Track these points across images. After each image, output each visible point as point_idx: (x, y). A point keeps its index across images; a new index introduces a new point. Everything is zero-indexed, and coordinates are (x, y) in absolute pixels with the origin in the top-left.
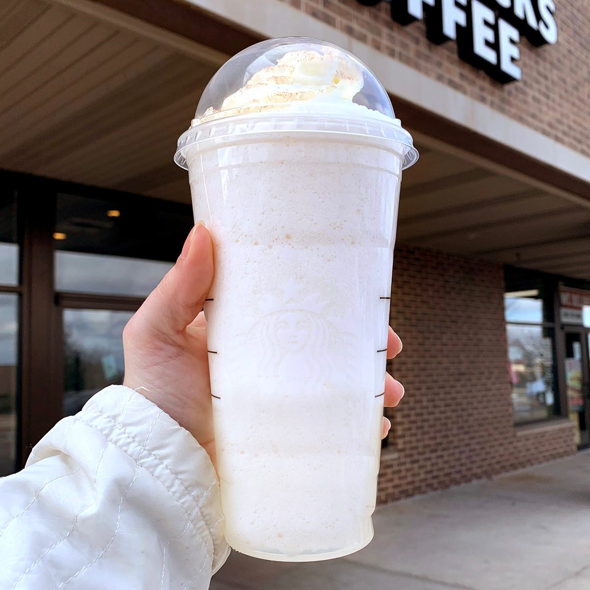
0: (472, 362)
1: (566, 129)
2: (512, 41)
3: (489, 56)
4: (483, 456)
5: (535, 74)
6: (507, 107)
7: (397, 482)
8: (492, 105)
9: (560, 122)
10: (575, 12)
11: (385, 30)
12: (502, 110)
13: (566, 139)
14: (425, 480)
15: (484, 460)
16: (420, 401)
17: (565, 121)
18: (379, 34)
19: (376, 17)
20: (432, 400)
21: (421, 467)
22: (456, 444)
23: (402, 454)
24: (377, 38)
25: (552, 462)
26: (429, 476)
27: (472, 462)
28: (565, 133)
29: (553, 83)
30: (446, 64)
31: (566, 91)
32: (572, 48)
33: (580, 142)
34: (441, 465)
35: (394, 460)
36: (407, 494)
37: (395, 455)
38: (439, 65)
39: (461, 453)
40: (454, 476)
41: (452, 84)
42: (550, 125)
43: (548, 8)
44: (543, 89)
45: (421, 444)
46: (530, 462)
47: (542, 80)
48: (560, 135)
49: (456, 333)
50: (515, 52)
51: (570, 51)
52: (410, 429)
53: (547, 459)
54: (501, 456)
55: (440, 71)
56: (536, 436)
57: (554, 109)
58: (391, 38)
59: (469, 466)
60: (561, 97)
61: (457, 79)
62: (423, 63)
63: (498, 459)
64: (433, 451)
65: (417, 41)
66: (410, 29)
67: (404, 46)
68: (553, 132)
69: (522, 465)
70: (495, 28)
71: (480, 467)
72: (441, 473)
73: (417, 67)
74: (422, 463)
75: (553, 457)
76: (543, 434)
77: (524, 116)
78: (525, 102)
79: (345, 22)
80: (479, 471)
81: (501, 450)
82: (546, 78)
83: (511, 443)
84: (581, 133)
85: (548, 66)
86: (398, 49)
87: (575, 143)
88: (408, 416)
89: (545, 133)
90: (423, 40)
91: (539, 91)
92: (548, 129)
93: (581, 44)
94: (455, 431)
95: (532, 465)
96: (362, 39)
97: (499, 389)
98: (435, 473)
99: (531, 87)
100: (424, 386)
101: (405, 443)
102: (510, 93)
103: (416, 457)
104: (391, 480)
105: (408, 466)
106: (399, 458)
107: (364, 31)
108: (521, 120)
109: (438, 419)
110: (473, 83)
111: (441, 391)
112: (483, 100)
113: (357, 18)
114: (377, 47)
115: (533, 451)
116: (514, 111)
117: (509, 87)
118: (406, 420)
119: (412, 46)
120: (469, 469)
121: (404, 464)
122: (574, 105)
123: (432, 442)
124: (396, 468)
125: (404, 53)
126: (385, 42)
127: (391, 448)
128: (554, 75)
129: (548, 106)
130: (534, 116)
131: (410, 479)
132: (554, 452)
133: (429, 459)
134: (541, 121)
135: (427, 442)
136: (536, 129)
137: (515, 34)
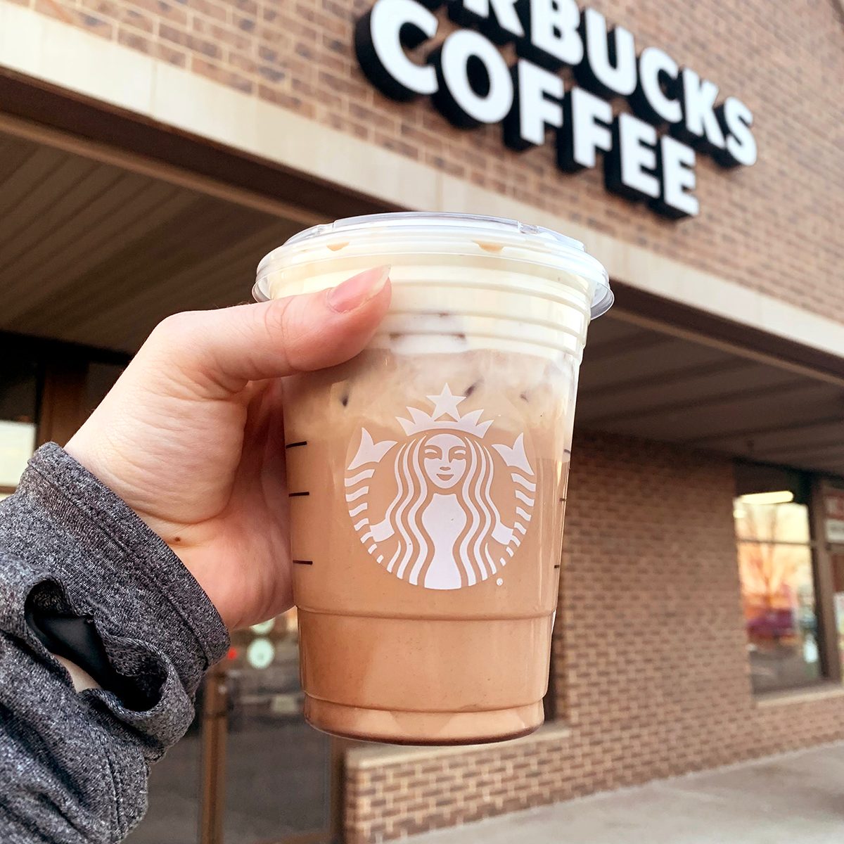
0: (687, 598)
1: (778, 277)
2: (684, 165)
3: (649, 186)
4: (704, 737)
5: (725, 205)
6: (681, 252)
7: (568, 772)
8: (656, 249)
9: (767, 267)
10: (790, 120)
11: (492, 160)
12: (672, 255)
13: (777, 290)
14: (612, 770)
15: (705, 742)
16: (605, 654)
17: (775, 264)
18: (483, 164)
19: (479, 145)
20: (624, 653)
21: (605, 751)
22: (661, 717)
23: (577, 732)
24: (479, 171)
25: (816, 749)
26: (619, 765)
27: (687, 746)
28: (775, 282)
29: (756, 215)
30: (584, 197)
31: (777, 225)
32: (786, 168)
33: (800, 293)
34: (637, 749)
35: (563, 740)
36: (583, 790)
37: (565, 733)
38: (574, 200)
39: (669, 731)
40: (658, 765)
41: (594, 224)
42: (752, 272)
43: (742, 120)
44: (740, 224)
45: (605, 718)
46: (779, 747)
47: (739, 213)
48: (767, 285)
49: (661, 556)
50: (688, 179)
51: (782, 173)
52: (588, 695)
53: (806, 743)
54: (733, 737)
55: (575, 209)
56: (789, 708)
57: (757, 251)
58: (502, 170)
59: (682, 750)
60: (768, 233)
61: (602, 218)
62: (548, 199)
63: (728, 741)
64: (623, 728)
65: (540, 171)
66: (530, 156)
67: (522, 179)
68: (756, 281)
69: (767, 751)
70: (657, 149)
71: (700, 752)
72: (637, 761)
73: (539, 204)
74: (607, 745)
75: (818, 740)
76: (799, 706)
77: (709, 261)
78: (711, 243)
79: (432, 152)
80: (698, 759)
81: (733, 728)
82: (744, 209)
83: (748, 718)
84: (803, 282)
85: (747, 193)
86: (510, 182)
87: (792, 295)
88: (586, 675)
89: (741, 282)
90: (550, 169)
91: (734, 228)
92: (746, 277)
93: (800, 163)
94: (660, 699)
95: (782, 751)
96: (458, 172)
97: (728, 638)
98: (629, 761)
99: (719, 222)
100: (611, 632)
101: (581, 715)
102: (685, 232)
103: (598, 736)
104: (560, 770)
105: (587, 749)
106: (572, 737)
107: (460, 162)
108: (702, 267)
109: (634, 681)
110: (626, 221)
111: (638, 640)
112: (642, 243)
113: (450, 147)
114: (480, 181)
115: (783, 731)
116: (692, 255)
117: (682, 225)
118: (583, 681)
119: (532, 177)
120: (683, 756)
121: (579, 745)
122: (789, 243)
123: (625, 715)
124: (567, 752)
125: (520, 187)
126: (491, 174)
127: (560, 722)
128: (758, 205)
129: (747, 246)
130: (724, 261)
131: (588, 768)
132: (819, 734)
133: (619, 739)
134: (736, 266)
135: (616, 714)
136: (728, 277)
137: (688, 155)
